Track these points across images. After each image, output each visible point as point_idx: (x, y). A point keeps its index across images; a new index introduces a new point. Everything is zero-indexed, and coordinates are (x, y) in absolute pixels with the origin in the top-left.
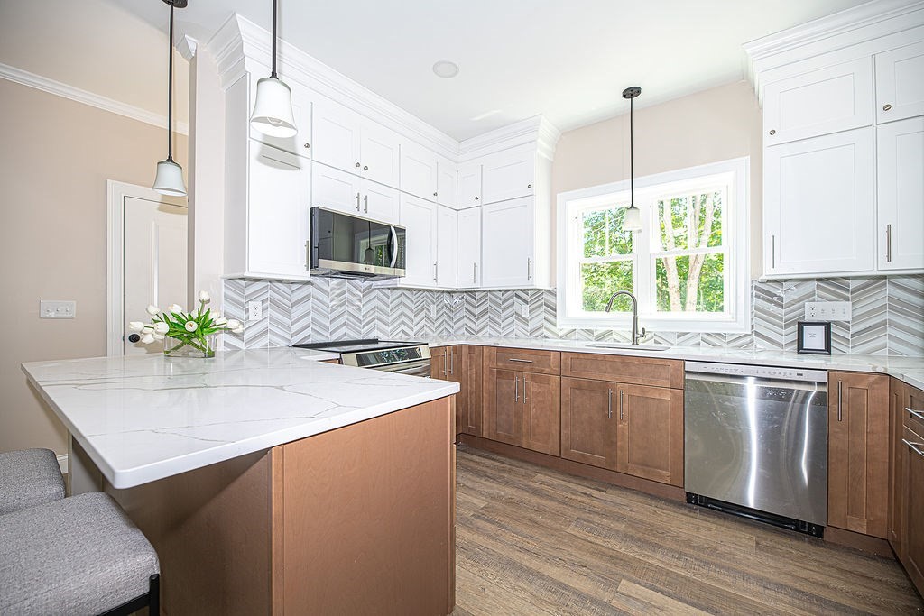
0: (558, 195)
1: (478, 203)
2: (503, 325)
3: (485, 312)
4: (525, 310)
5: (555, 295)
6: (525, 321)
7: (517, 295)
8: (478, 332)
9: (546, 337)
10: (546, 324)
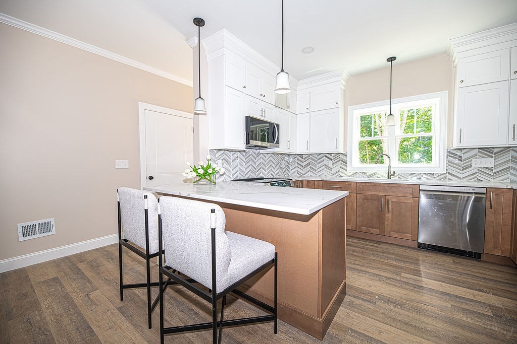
0: (349, 107)
1: (308, 111)
2: (318, 171)
3: (309, 164)
4: (330, 164)
5: (347, 156)
6: (331, 169)
7: (326, 156)
8: (304, 174)
9: (341, 176)
10: (341, 170)
